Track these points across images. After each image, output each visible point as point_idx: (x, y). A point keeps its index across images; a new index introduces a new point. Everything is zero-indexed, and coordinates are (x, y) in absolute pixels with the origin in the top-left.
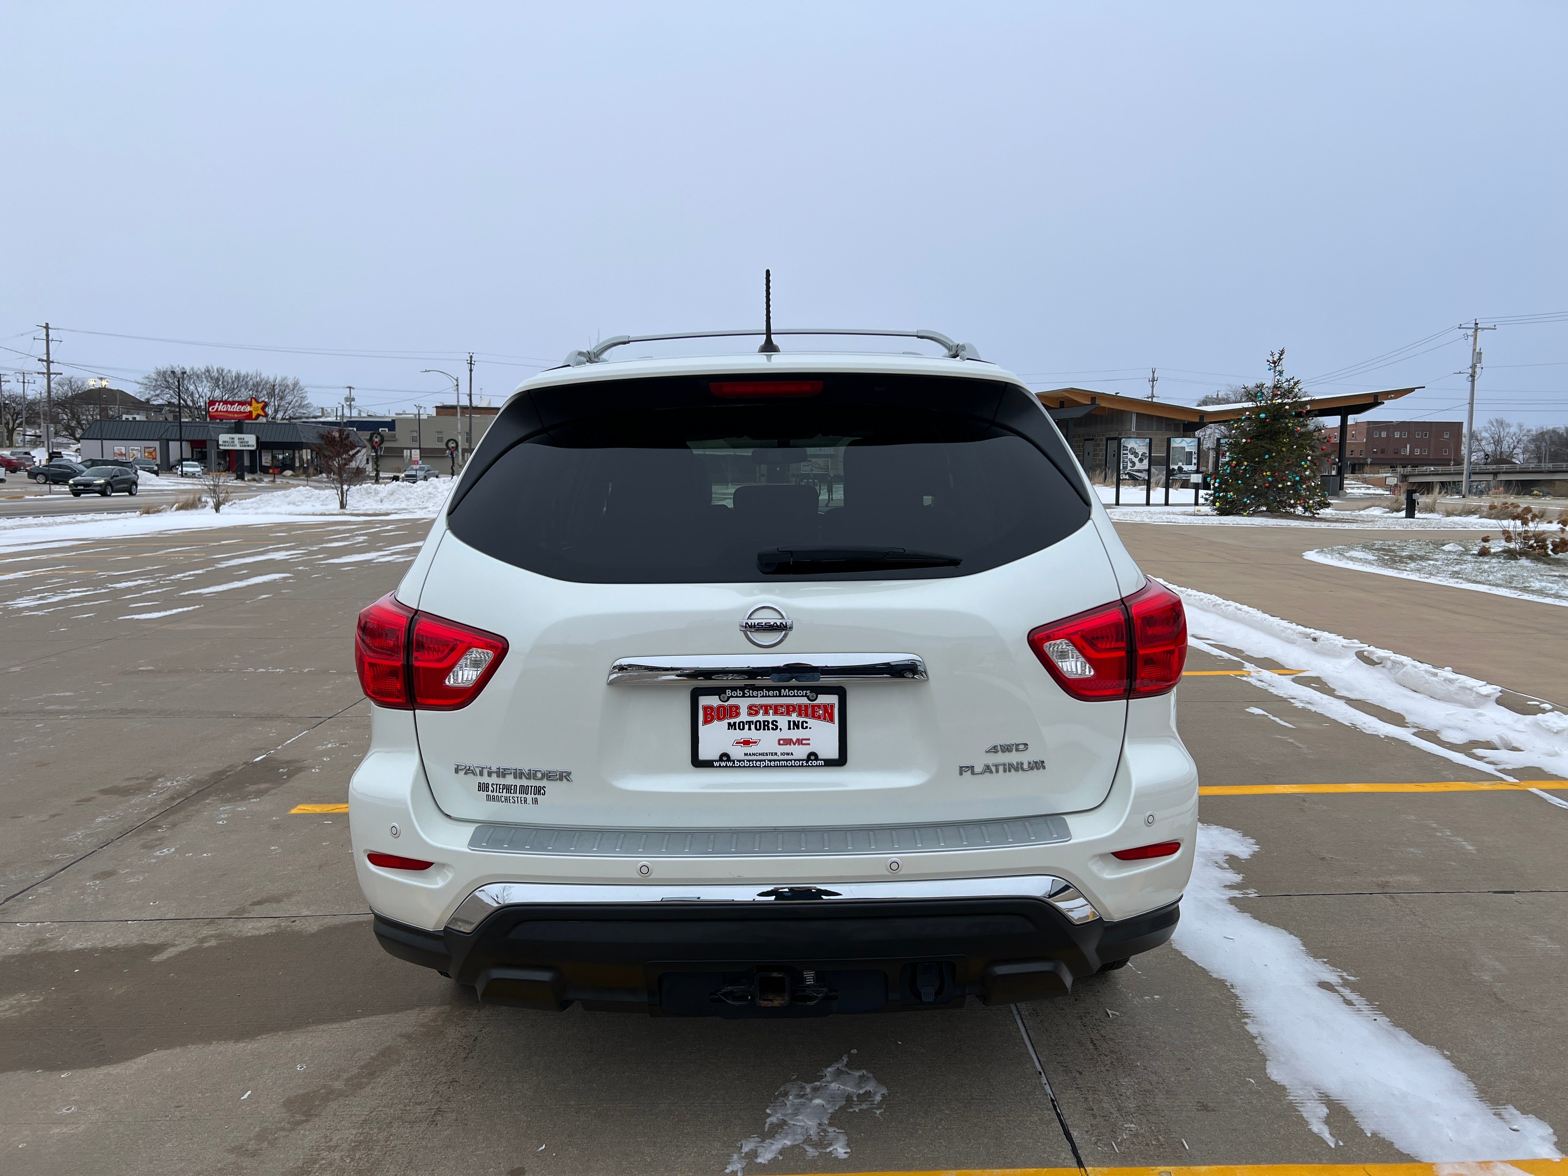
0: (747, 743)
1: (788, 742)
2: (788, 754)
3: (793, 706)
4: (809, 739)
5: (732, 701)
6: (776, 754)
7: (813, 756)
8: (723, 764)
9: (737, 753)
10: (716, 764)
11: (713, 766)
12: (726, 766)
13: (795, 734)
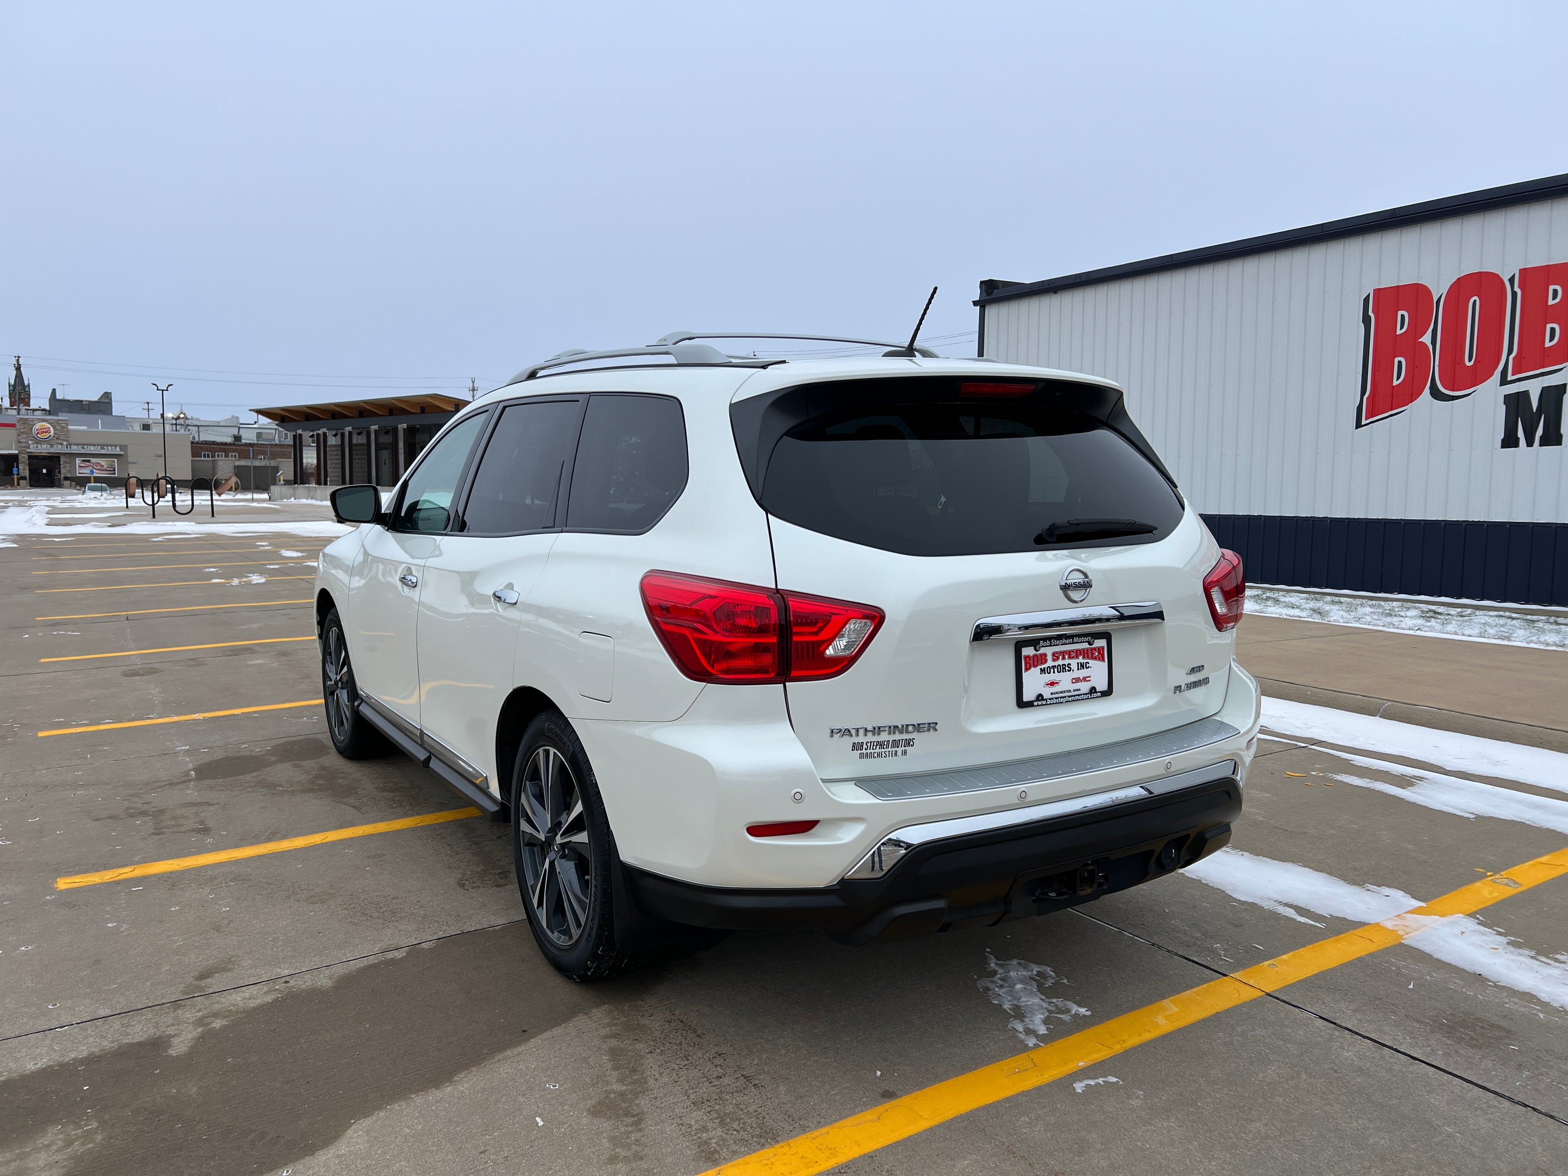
0: (1052, 684)
1: (1077, 680)
2: (1077, 690)
3: (1080, 650)
4: (1090, 677)
5: (1042, 651)
6: (1070, 691)
7: (1093, 690)
8: (1040, 703)
9: (1047, 693)
10: (1035, 704)
11: (1034, 706)
12: (1042, 705)
13: (1082, 673)
